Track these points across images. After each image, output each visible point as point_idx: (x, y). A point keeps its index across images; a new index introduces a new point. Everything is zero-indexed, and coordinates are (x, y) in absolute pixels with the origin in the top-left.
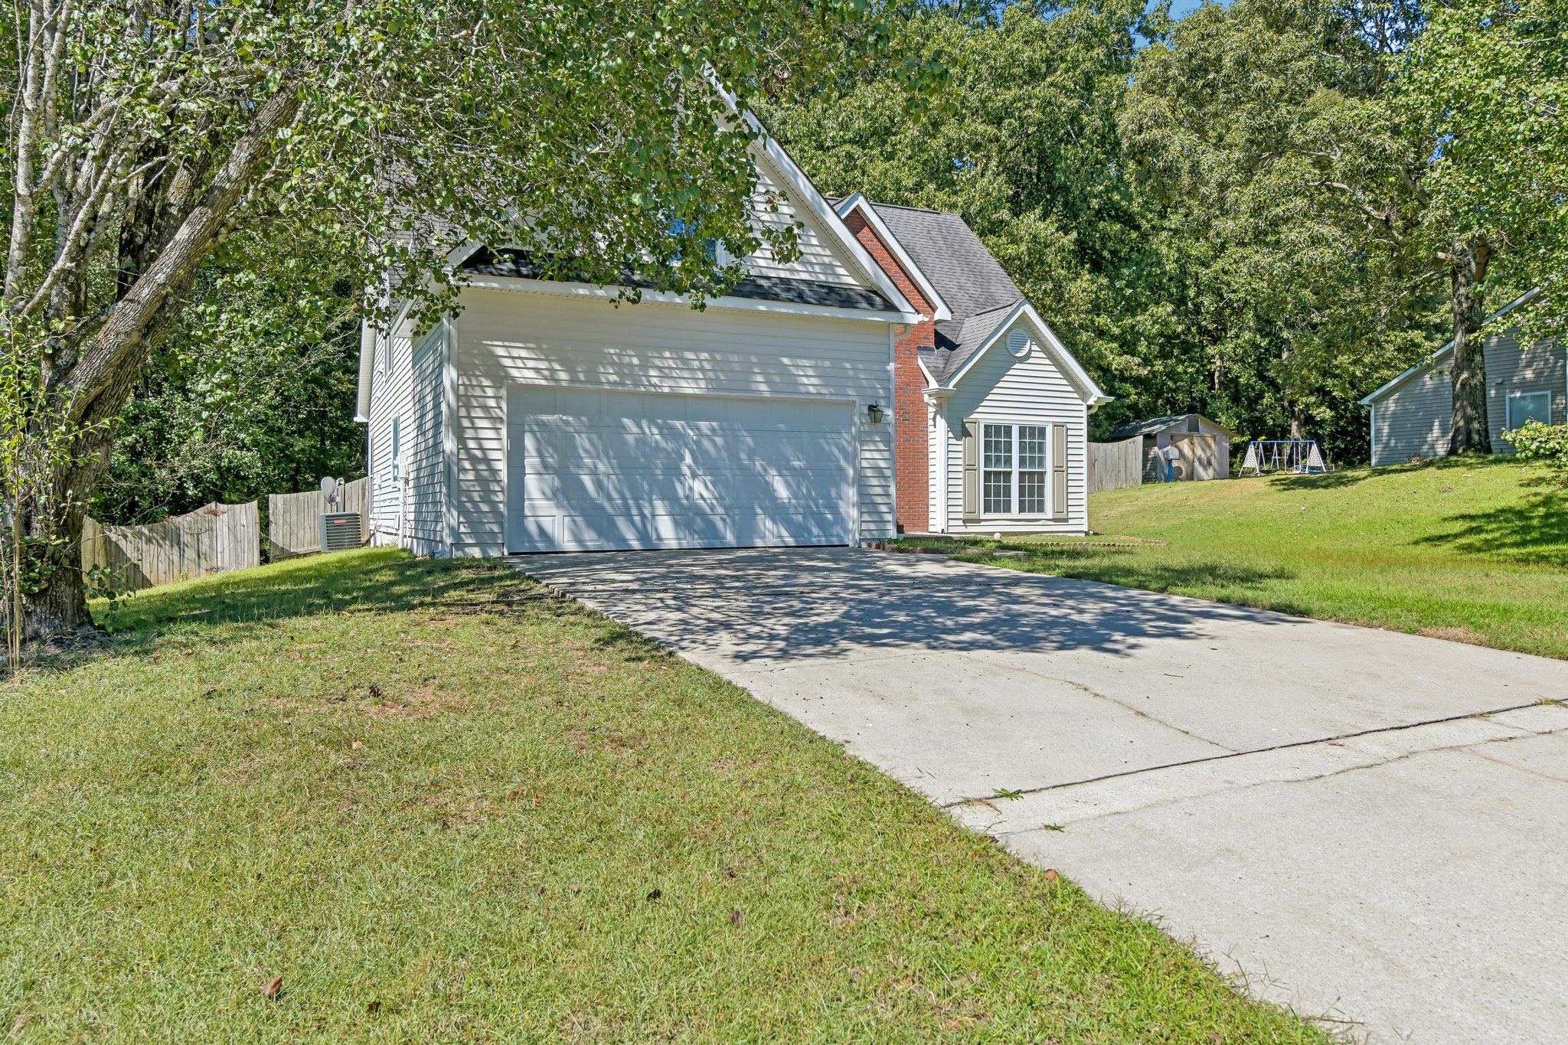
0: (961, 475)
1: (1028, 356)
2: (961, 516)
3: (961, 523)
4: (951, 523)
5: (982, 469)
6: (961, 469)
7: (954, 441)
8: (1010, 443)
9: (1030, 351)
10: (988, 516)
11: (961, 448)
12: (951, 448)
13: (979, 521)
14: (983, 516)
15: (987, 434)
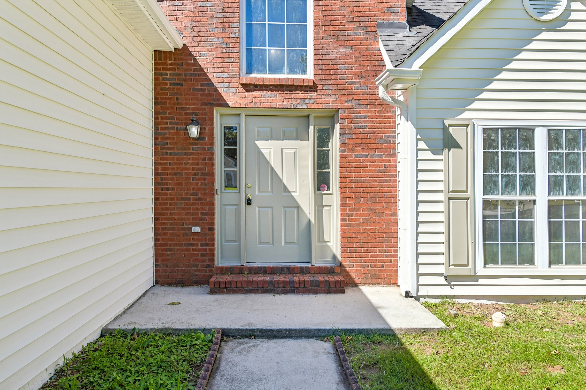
0: (441, 207)
1: (564, 19)
2: (441, 269)
3: (441, 280)
4: (423, 280)
5: (480, 197)
6: (441, 197)
7: (429, 155)
8: (532, 156)
9: (568, 11)
10: (492, 270)
11: (440, 166)
12: (422, 166)
13: (474, 278)
14: (481, 271)
15: (488, 142)
